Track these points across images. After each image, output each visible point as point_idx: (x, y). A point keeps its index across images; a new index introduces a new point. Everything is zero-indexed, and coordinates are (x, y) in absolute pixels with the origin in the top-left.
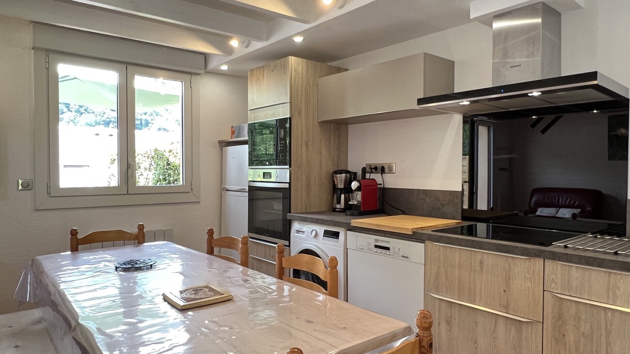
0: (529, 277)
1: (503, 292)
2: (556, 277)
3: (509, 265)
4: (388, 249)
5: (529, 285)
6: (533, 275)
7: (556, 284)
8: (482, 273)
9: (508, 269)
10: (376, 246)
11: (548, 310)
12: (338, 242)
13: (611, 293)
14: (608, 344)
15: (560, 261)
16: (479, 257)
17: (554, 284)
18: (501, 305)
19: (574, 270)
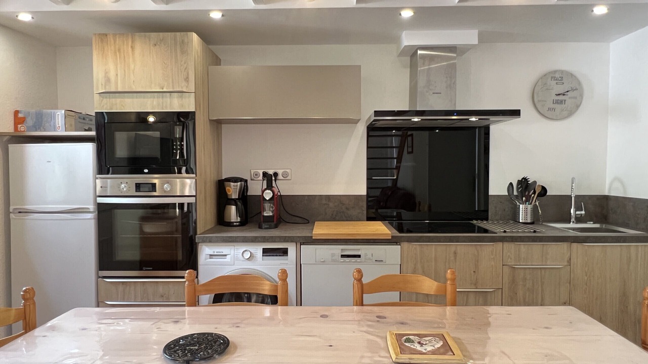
0: (492, 257)
1: (473, 273)
2: (511, 254)
3: (478, 251)
4: (359, 256)
5: (493, 263)
6: (496, 255)
7: (511, 259)
8: (456, 262)
9: (477, 254)
10: (343, 256)
11: (506, 280)
12: (287, 260)
13: (544, 257)
14: (542, 291)
15: (517, 242)
16: (453, 249)
17: (510, 259)
18: (471, 284)
19: (522, 246)
